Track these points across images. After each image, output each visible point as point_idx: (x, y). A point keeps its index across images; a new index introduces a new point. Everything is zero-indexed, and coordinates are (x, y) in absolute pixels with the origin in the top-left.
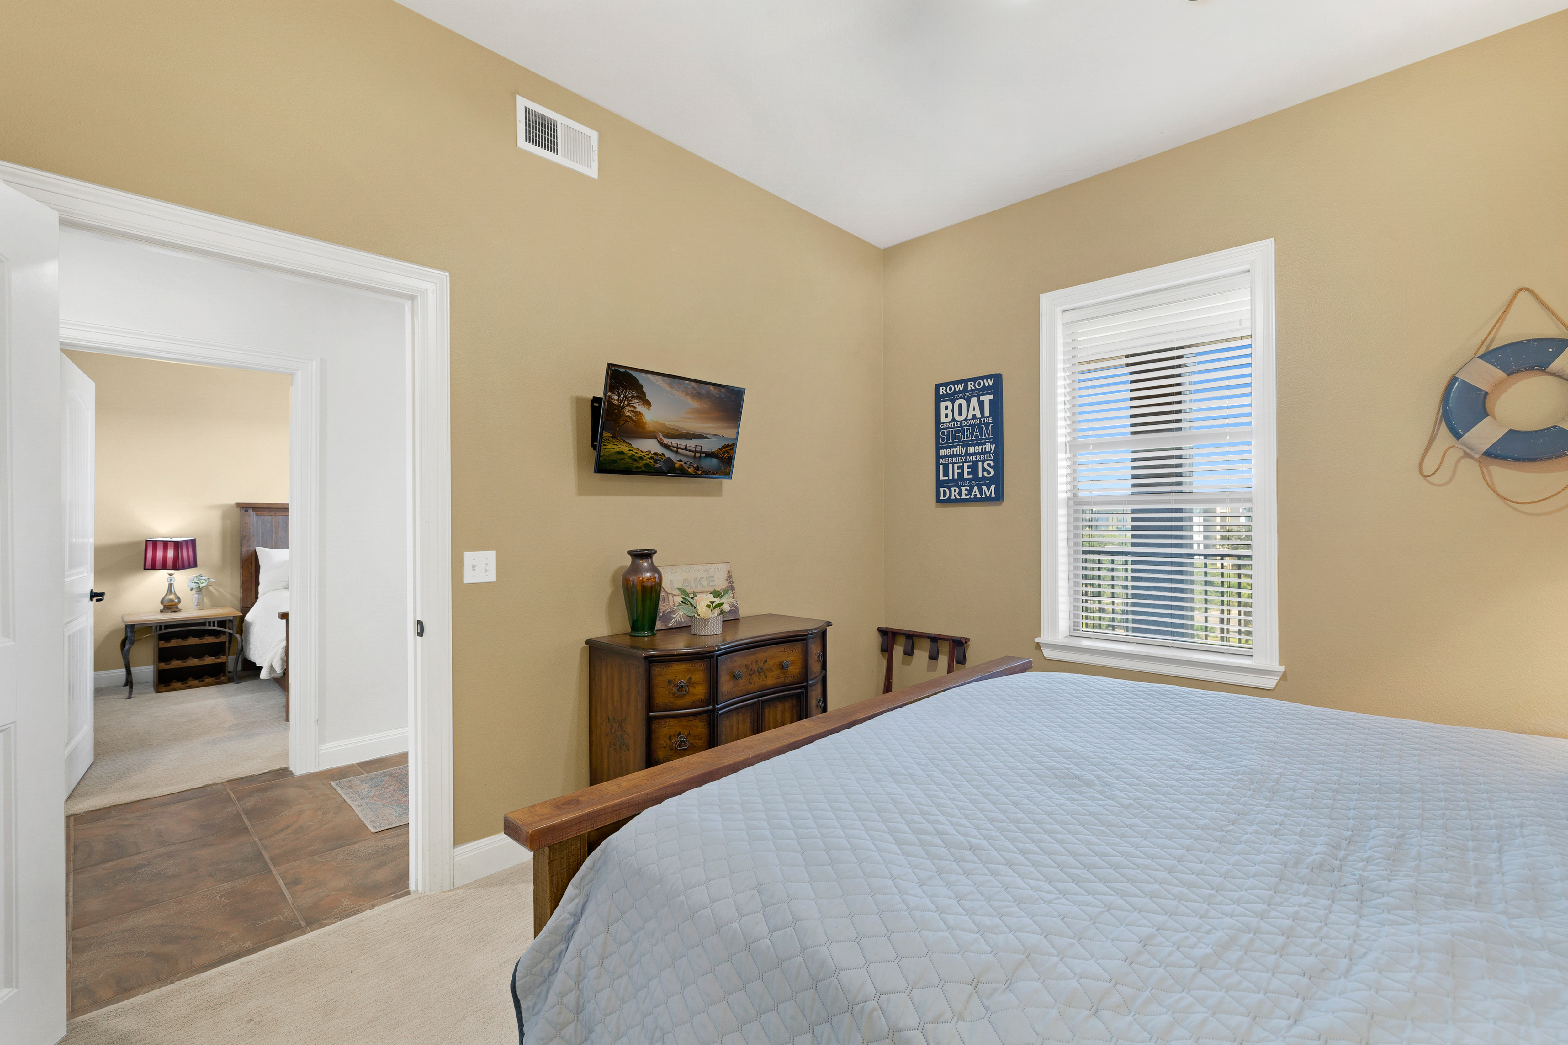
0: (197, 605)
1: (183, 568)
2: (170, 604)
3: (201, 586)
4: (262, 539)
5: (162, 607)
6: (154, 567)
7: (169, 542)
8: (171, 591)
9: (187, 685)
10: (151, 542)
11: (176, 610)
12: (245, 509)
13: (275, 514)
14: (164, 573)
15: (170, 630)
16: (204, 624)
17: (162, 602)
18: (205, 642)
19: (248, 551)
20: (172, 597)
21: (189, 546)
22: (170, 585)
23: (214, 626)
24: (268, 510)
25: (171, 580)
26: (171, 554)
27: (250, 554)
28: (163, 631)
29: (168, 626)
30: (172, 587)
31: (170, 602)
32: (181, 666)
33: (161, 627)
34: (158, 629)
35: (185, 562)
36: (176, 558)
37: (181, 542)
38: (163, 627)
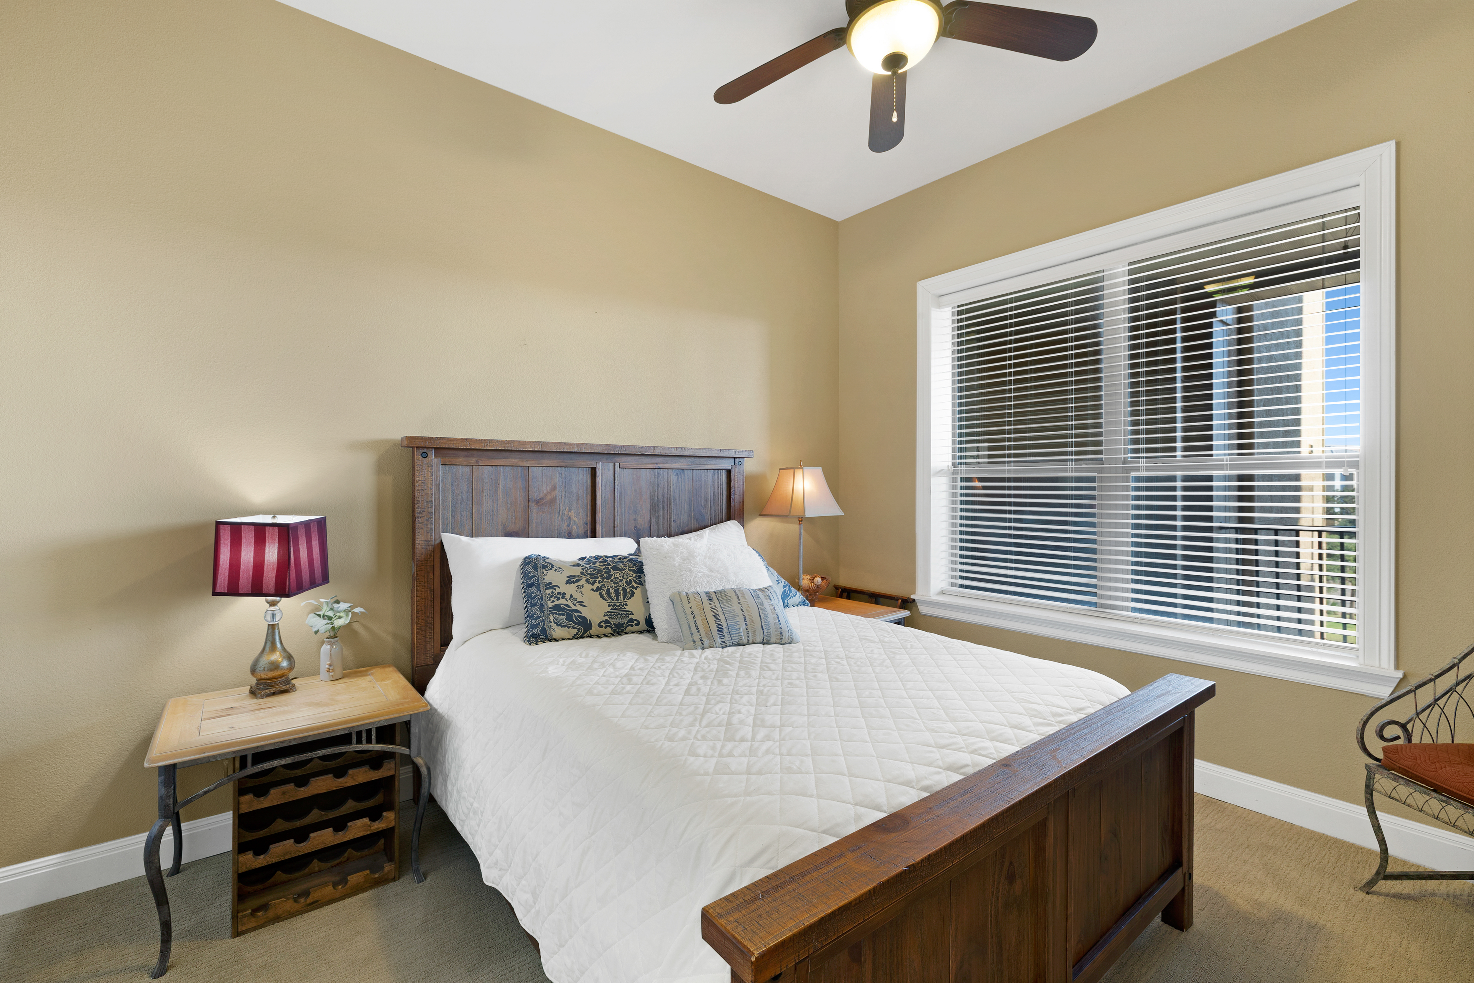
0: (328, 672)
1: (300, 589)
2: (271, 675)
3: (338, 623)
4: (452, 517)
5: (253, 681)
6: (233, 591)
7: (267, 528)
8: (273, 643)
9: (310, 900)
10: (229, 527)
11: (284, 688)
12: (421, 451)
13: (477, 462)
14: (259, 603)
15: (267, 765)
16: (344, 738)
17: (253, 671)
18: (348, 785)
19: (427, 541)
20: (276, 657)
21: (313, 536)
22: (272, 628)
23: (369, 741)
24: (465, 453)
25: (273, 615)
26: (272, 554)
27: (431, 548)
28: (251, 770)
29: (262, 755)
30: (277, 631)
31: (271, 670)
32: (293, 855)
33: (243, 759)
34: (237, 765)
35: (303, 574)
36: (283, 565)
37: (296, 526)
38: (249, 759)
